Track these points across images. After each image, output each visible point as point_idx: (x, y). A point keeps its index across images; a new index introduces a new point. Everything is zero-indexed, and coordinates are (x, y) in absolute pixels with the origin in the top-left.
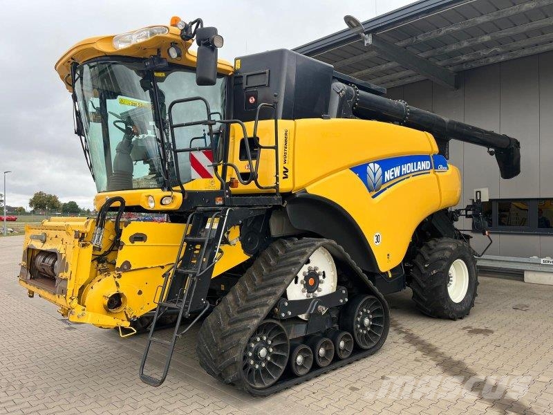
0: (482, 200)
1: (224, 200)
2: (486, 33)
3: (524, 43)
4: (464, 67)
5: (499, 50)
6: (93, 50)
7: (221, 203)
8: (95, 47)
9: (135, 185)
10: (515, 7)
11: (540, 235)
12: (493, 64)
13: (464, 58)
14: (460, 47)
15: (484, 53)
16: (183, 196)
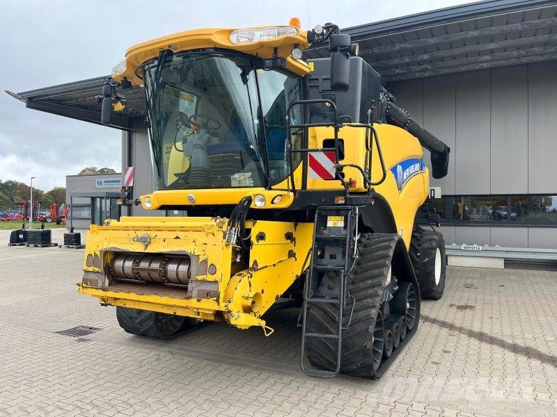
0: (436, 197)
1: (346, 199)
2: (426, 52)
3: (450, 63)
4: (394, 79)
5: (429, 67)
6: (210, 41)
7: (343, 202)
8: (213, 40)
9: (233, 184)
10: (462, 33)
11: (455, 226)
12: (419, 79)
13: (398, 71)
14: (401, 62)
15: (415, 68)
16: (295, 195)
